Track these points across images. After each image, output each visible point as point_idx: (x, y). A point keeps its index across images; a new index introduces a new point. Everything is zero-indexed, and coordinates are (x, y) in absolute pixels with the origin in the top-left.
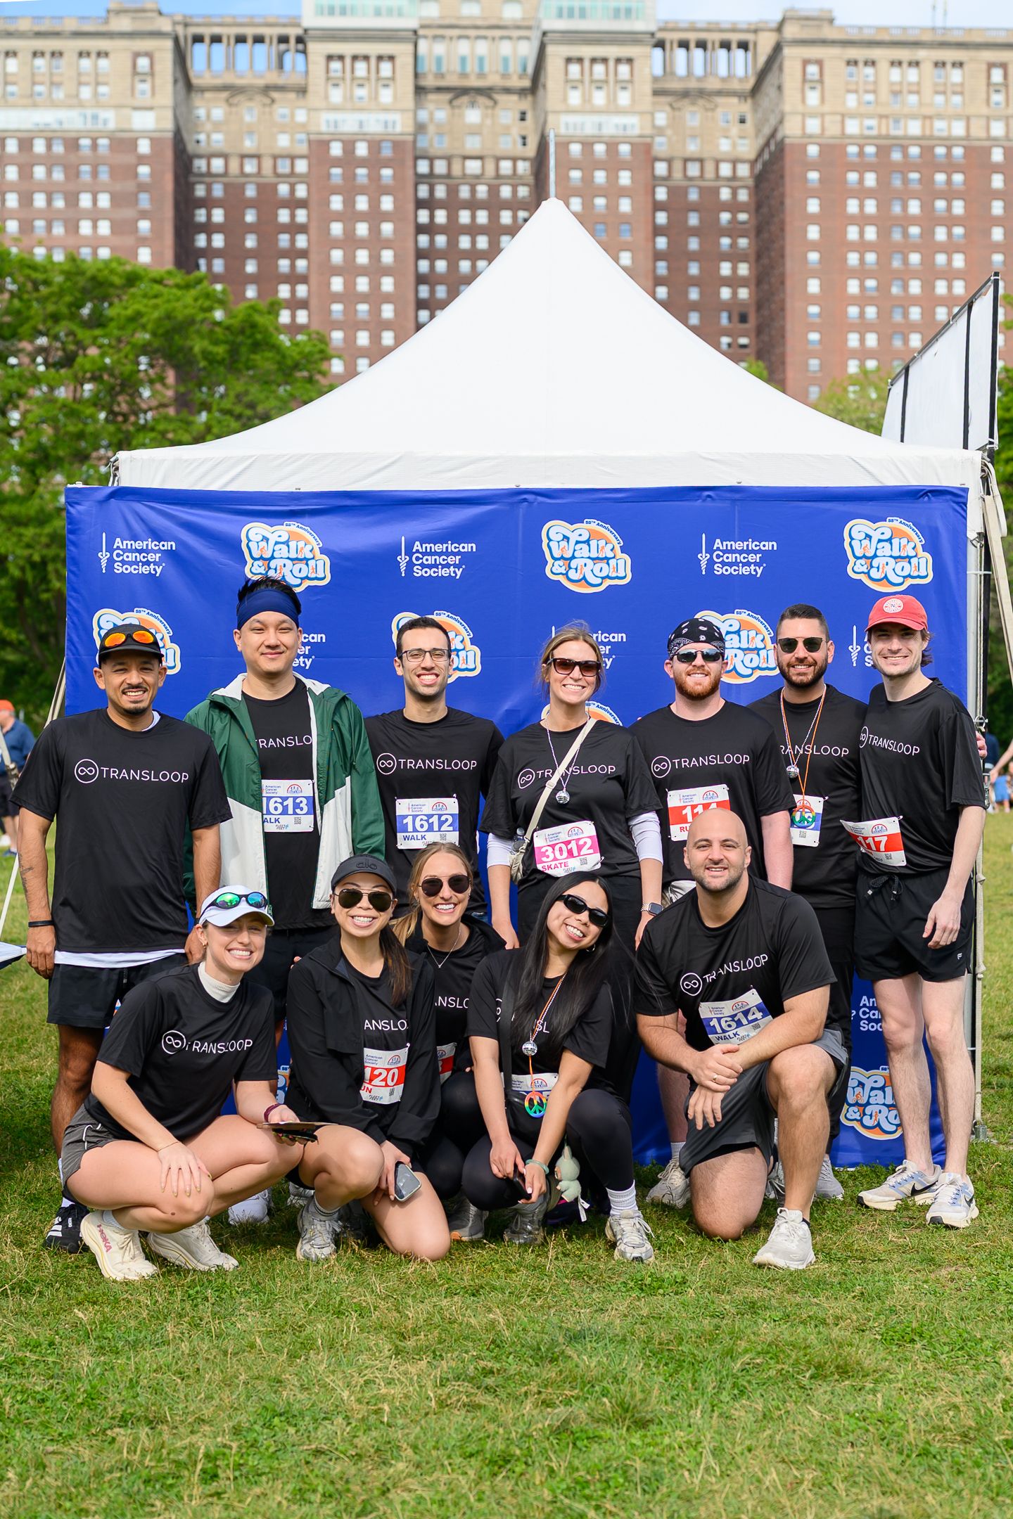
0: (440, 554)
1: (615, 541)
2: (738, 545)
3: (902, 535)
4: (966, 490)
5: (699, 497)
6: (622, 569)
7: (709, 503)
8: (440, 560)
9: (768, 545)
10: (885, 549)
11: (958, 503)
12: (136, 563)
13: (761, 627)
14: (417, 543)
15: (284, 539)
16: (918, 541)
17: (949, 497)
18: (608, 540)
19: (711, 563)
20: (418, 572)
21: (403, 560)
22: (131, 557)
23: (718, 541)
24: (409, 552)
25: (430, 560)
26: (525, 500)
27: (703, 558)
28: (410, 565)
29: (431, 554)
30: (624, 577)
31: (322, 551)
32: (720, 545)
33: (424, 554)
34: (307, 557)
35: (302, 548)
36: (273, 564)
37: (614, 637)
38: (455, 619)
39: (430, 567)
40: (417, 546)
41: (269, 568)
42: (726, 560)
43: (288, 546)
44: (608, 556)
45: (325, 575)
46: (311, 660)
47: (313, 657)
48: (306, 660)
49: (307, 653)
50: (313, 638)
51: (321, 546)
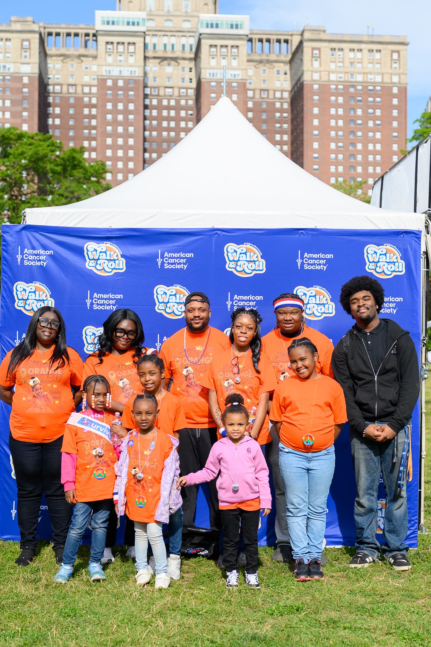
0: (177, 258)
1: (259, 254)
2: (315, 256)
3: (391, 252)
4: (420, 232)
5: (298, 233)
6: (261, 266)
7: (302, 236)
8: (177, 261)
9: (329, 256)
10: (383, 258)
11: (417, 238)
12: (34, 260)
13: (326, 294)
14: (166, 253)
15: (104, 250)
16: (398, 255)
17: (413, 235)
18: (255, 253)
20: (166, 266)
21: (159, 261)
22: (32, 257)
23: (306, 254)
24: (162, 257)
25: (172, 261)
26: (217, 233)
27: (299, 261)
28: (163, 263)
29: (173, 258)
30: (262, 270)
31: (122, 256)
32: (307, 256)
33: (169, 258)
34: (115, 259)
35: (112, 255)
36: (99, 262)
37: (257, 298)
38: (183, 288)
39: (172, 264)
40: (166, 254)
41: (97, 264)
42: (310, 263)
43: (106, 254)
44: (255, 260)
45: (123, 268)
46: (116, 307)
47: (117, 305)
48: (113, 306)
49: (114, 303)
50: (117, 296)
51: (121, 254)
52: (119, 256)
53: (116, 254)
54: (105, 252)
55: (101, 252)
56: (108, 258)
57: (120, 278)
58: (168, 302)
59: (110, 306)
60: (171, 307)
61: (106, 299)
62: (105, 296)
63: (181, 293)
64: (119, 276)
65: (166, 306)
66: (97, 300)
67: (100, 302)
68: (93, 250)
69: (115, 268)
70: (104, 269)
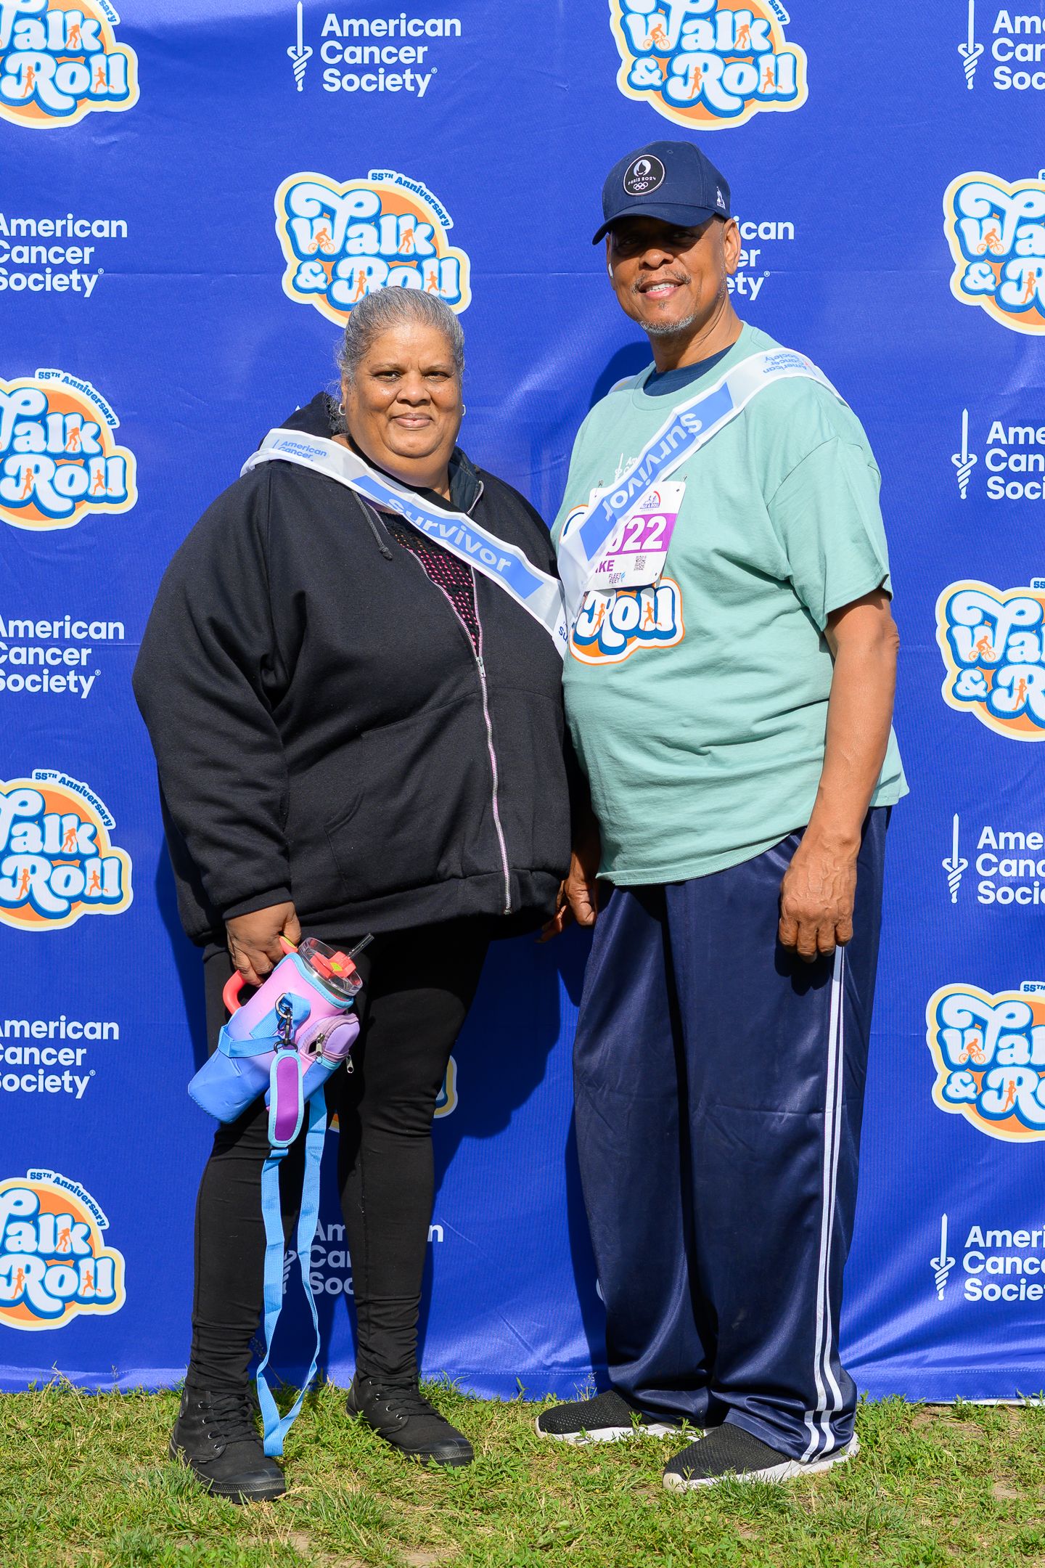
0: (382, 42)
1: (775, 17)
6: (787, 77)
8: (381, 55)
14: (332, 17)
15: (36, 7)
18: (757, 12)
19: (986, 64)
20: (333, 82)
21: (299, 55)
23: (1003, 14)
24: (314, 38)
25: (360, 55)
27: (970, 52)
28: (316, 66)
29: (362, 41)
30: (792, 96)
31: (123, 34)
32: (1008, 25)
33: (347, 41)
34: (88, 48)
35: (76, 29)
36: (12, 64)
37: (767, 231)
38: (413, 187)
39: (360, 70)
40: (331, 23)
41: (4, 73)
42: (1021, 58)
43: (45, 22)
44: (758, 47)
45: (128, 89)
46: (95, 277)
47: (101, 271)
48: (85, 277)
49: (87, 261)
50: (100, 229)
51: (118, 22)
52: (109, 35)
53: (91, 26)
55: (20, 16)
56: (57, 44)
57: (113, 138)
58: (344, 254)
59: (68, 272)
62: (44, 227)
63: (404, 209)
64: (111, 130)
65: (334, 272)
69: (88, 90)
70: (36, 96)
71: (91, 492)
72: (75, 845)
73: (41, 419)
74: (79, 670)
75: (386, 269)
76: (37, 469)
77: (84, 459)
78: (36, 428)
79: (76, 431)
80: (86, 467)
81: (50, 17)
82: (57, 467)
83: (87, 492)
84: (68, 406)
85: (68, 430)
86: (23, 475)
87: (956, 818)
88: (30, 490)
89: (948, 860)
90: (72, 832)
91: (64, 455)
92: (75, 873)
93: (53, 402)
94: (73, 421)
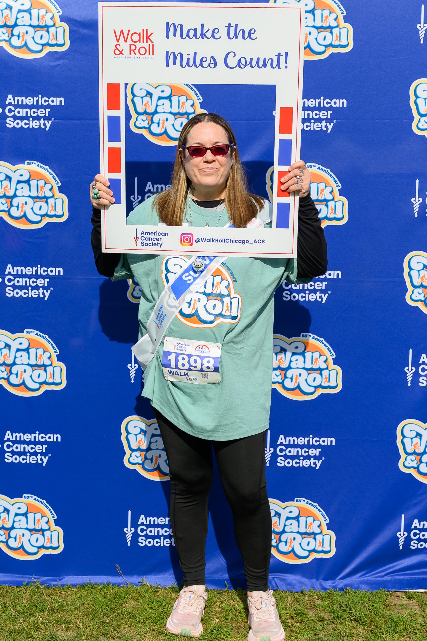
1: (340, 12)
6: (344, 38)
18: (332, 10)
27: (422, 28)
30: (346, 46)
31: (62, 19)
34: (48, 24)
35: (43, 16)
36: (16, 31)
37: (335, 103)
41: (13, 35)
43: (30, 14)
44: (332, 25)
45: (65, 42)
46: (50, 122)
47: (53, 119)
48: (46, 122)
49: (47, 115)
50: (53, 101)
51: (61, 13)
52: (57, 19)
53: (50, 15)
54: (29, 11)
55: (20, 11)
56: (35, 23)
57: (58, 63)
58: (156, 112)
59: (39, 120)
60: (161, 122)
61: (31, 107)
64: (57, 59)
65: (152, 120)
66: (13, 108)
67: (19, 112)
68: (5, 6)
69: (48, 42)
70: (26, 45)
71: (49, 213)
72: (42, 361)
73: (28, 182)
74: (44, 288)
75: (174, 119)
76: (26, 203)
77: (46, 199)
78: (25, 186)
79: (42, 187)
80: (47, 202)
81: (32, 11)
82: (34, 202)
83: (47, 213)
84: (39, 177)
85: (39, 187)
86: (20, 206)
87: (411, 351)
88: (23, 212)
89: (407, 368)
90: (41, 356)
91: (38, 197)
92: (42, 372)
93: (33, 175)
94: (41, 183)
